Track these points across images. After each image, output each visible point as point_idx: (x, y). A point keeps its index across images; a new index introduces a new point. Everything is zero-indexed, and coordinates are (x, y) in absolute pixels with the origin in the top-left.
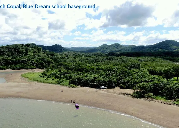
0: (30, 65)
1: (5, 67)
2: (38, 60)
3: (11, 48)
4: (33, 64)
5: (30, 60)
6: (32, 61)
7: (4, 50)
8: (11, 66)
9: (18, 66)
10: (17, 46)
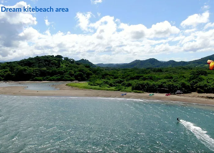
0: (68, 76)
1: (41, 78)
2: (76, 71)
3: (41, 60)
4: (71, 75)
5: (67, 72)
6: (70, 72)
7: (34, 61)
8: (48, 78)
9: (55, 78)
10: (48, 58)
